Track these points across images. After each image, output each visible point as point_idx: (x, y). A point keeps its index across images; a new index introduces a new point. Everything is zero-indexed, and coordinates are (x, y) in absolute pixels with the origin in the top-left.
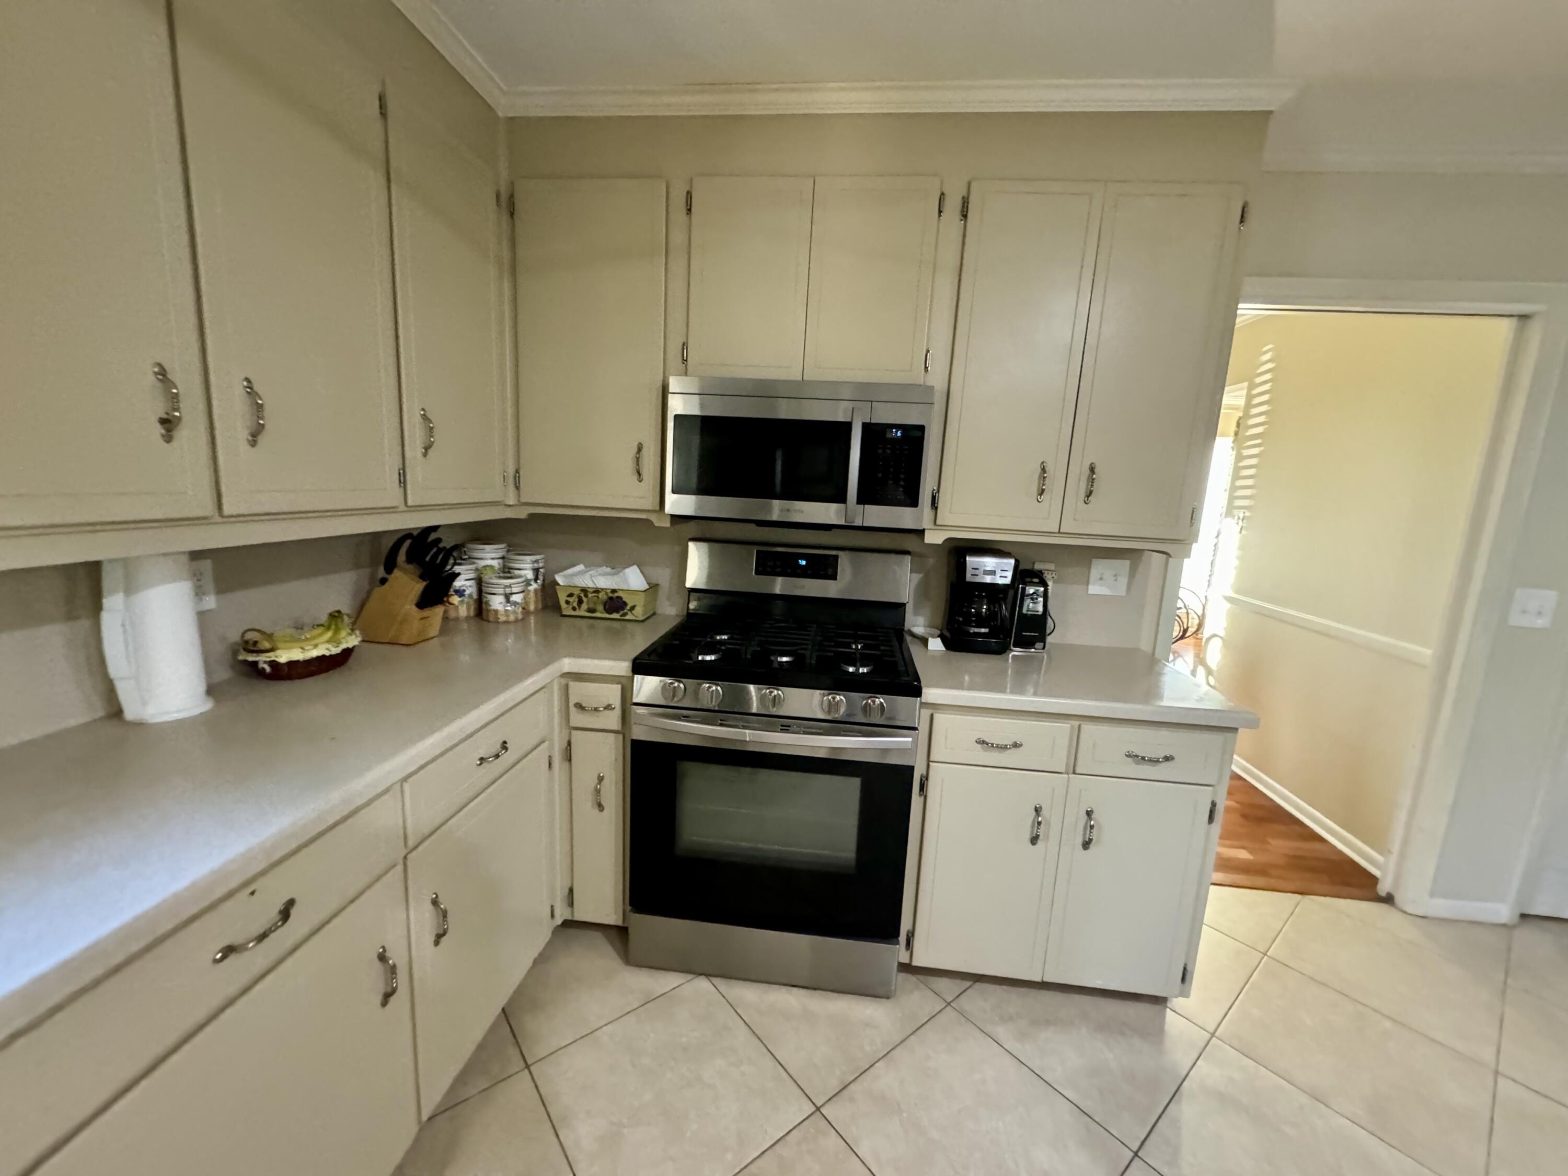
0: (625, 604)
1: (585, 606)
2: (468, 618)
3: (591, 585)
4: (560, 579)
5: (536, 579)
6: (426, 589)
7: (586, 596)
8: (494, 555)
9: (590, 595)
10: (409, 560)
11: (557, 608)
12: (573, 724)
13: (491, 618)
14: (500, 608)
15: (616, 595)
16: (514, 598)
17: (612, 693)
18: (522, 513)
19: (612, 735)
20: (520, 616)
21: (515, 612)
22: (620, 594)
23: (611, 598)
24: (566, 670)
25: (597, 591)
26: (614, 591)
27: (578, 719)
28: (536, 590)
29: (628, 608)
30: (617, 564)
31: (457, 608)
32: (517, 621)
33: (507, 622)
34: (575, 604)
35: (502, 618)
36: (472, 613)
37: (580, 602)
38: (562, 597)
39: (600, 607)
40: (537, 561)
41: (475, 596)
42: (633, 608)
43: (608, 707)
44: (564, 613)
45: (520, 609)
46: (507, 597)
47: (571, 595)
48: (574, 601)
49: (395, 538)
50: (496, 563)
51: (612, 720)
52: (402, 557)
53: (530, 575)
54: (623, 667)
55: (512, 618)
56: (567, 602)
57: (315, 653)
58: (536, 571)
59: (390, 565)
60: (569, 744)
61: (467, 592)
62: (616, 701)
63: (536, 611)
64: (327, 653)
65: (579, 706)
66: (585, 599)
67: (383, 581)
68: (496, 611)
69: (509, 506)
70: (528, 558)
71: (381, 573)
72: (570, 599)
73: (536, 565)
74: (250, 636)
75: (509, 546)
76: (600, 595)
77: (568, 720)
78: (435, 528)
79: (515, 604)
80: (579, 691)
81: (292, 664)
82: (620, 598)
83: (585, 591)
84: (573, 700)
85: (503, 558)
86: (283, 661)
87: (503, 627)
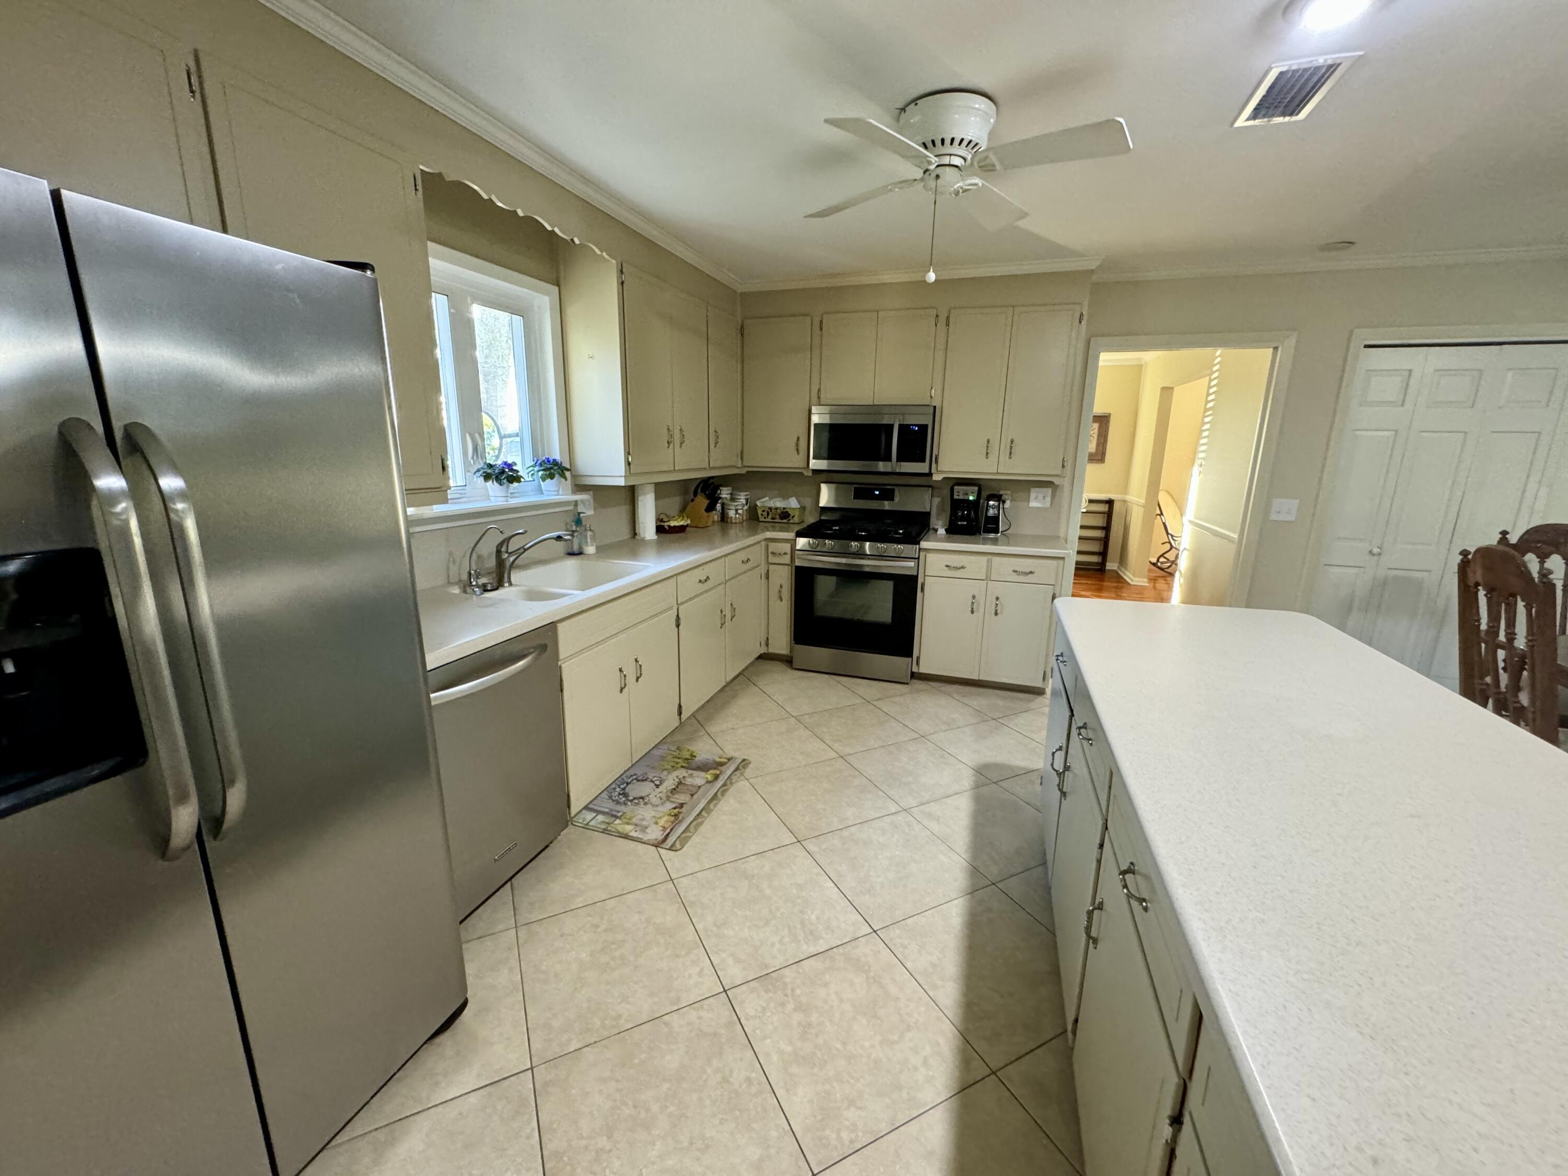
0: (789, 515)
1: (770, 517)
2: (718, 521)
3: (773, 506)
4: (758, 503)
5: (747, 504)
6: (710, 503)
7: (771, 511)
8: (727, 492)
9: (773, 511)
10: (701, 492)
11: (758, 519)
12: (770, 561)
13: (729, 521)
14: (734, 516)
15: (785, 510)
17: (787, 547)
18: (744, 471)
19: (786, 567)
20: (741, 521)
22: (788, 510)
23: (783, 512)
24: (768, 537)
25: (776, 509)
26: (784, 508)
27: (772, 559)
28: (746, 510)
29: (791, 517)
30: (785, 497)
32: (740, 523)
33: (736, 523)
34: (766, 516)
35: (734, 521)
36: (719, 519)
37: (768, 514)
38: (760, 512)
39: (778, 517)
40: (747, 495)
41: (721, 511)
42: (793, 517)
43: (785, 554)
44: (760, 520)
45: (740, 517)
46: (737, 510)
47: (764, 511)
48: (765, 514)
49: (699, 481)
50: (728, 497)
51: (787, 559)
52: (699, 491)
53: (744, 502)
54: (791, 535)
55: (738, 521)
57: (678, 525)
58: (747, 500)
59: (695, 494)
60: (768, 571)
62: (789, 551)
63: (747, 520)
65: (773, 553)
66: (770, 513)
67: (693, 500)
68: (732, 517)
69: (738, 468)
70: (742, 493)
71: (693, 497)
73: (747, 497)
74: (662, 516)
75: (733, 488)
76: (778, 510)
77: (768, 561)
78: (712, 477)
79: (739, 514)
80: (773, 547)
81: (675, 527)
82: (787, 512)
83: (770, 508)
84: (770, 551)
85: (731, 494)
86: (672, 525)
87: (734, 525)
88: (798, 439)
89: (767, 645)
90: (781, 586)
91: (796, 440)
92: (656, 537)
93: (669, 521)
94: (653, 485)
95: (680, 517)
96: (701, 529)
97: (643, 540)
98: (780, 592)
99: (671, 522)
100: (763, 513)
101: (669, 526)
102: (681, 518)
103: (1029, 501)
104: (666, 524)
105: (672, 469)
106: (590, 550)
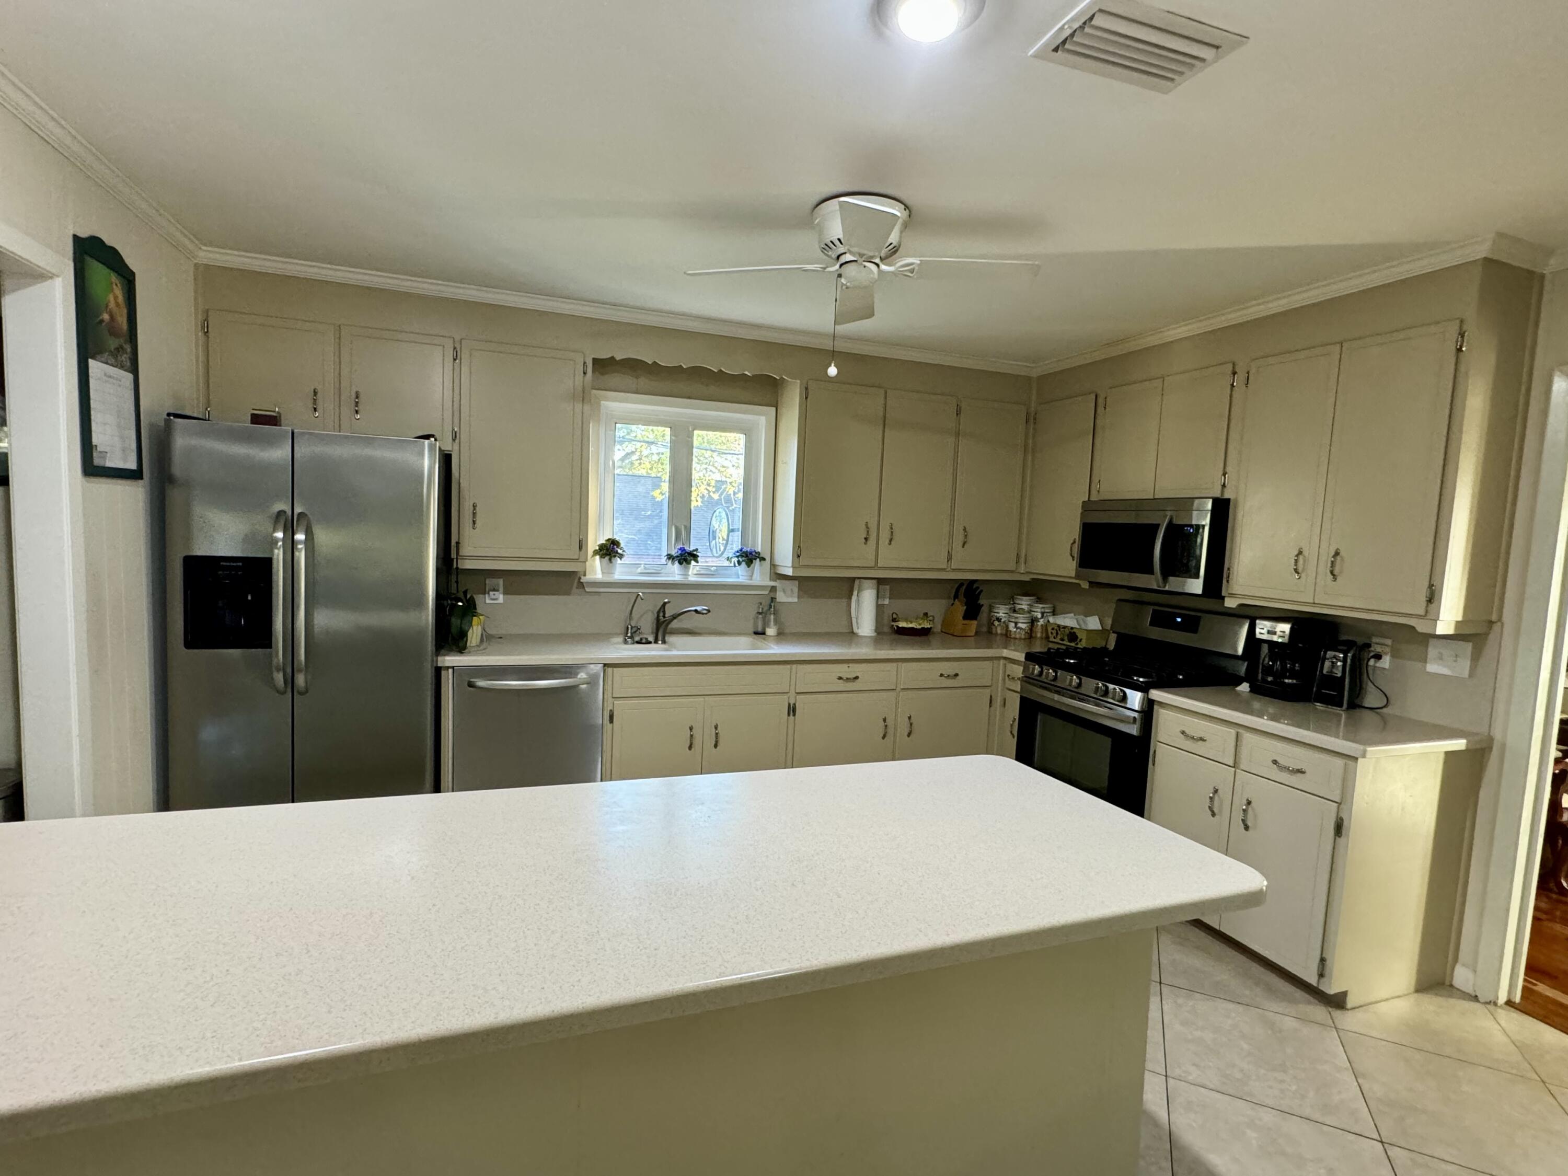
0: (1077, 637)
1: (1059, 637)
3: (1063, 624)
4: (1050, 619)
5: (1042, 618)
6: (967, 609)
7: (1060, 630)
8: (1025, 602)
9: (1062, 630)
10: (963, 596)
12: (1006, 686)
16: (1020, 625)
17: (1020, 671)
18: (1026, 578)
19: (1017, 695)
20: (1023, 637)
21: (1019, 633)
22: (1074, 630)
23: (1070, 633)
24: (1005, 655)
25: (1065, 627)
26: (1072, 628)
27: (1008, 683)
29: (1079, 640)
31: (996, 628)
33: (1015, 639)
34: (1055, 635)
37: (1057, 633)
38: (1050, 630)
39: (1066, 638)
40: (1044, 608)
41: (1005, 622)
43: (1019, 679)
44: (1050, 639)
45: (1024, 633)
47: (1053, 629)
48: (1054, 632)
50: (1026, 607)
51: (1019, 686)
52: (961, 594)
54: (1023, 657)
55: (1018, 636)
56: (1052, 633)
57: (910, 626)
59: (955, 596)
60: (1005, 697)
61: (1003, 620)
62: (1021, 677)
64: (915, 627)
65: (1009, 676)
66: (1059, 632)
67: (951, 605)
69: (1022, 573)
70: (1040, 606)
71: (952, 601)
72: (1053, 631)
74: (895, 616)
76: (1066, 630)
78: (976, 581)
79: (1021, 629)
81: (903, 628)
82: (1074, 633)
83: (1059, 626)
84: (1007, 673)
85: (1029, 604)
86: (900, 626)
87: (1012, 640)
88: (1074, 542)
90: (1014, 720)
91: (1072, 542)
92: (874, 634)
93: (898, 621)
94: (875, 582)
95: (923, 619)
96: (955, 637)
97: (856, 635)
98: (1012, 726)
99: (900, 623)
101: (898, 627)
103: (1425, 661)
104: (893, 624)
105: (873, 564)
106: (771, 631)
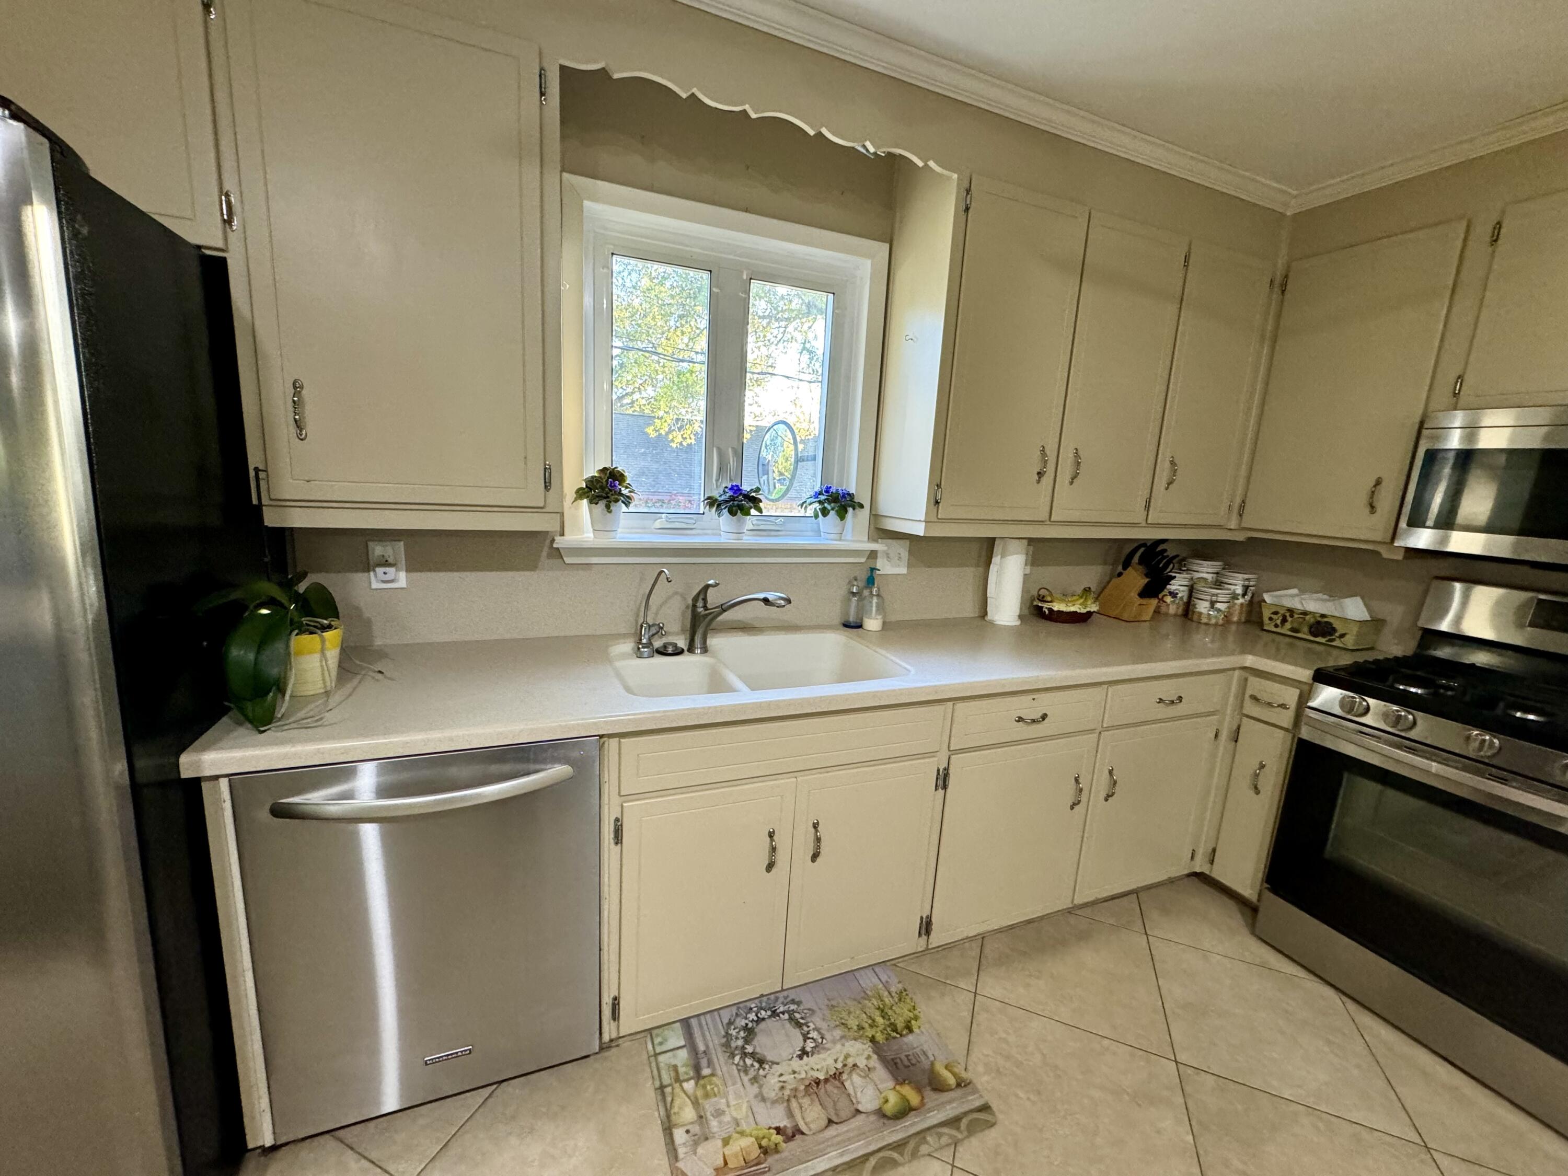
0: (1334, 630)
1: (1288, 625)
2: (1175, 615)
3: (1299, 607)
4: (1267, 597)
5: (1244, 595)
6: (1148, 583)
7: (1292, 616)
8: (1210, 570)
9: (1296, 616)
10: (1141, 562)
11: (1260, 624)
12: (1245, 712)
13: (1195, 617)
14: (1204, 611)
15: (1326, 620)
16: (1218, 605)
17: (1291, 696)
18: (1240, 537)
19: (1282, 732)
20: (1221, 622)
21: (1216, 617)
22: (1330, 620)
23: (1318, 623)
24: (1247, 665)
25: (1305, 613)
26: (1323, 616)
27: (1251, 708)
28: (1242, 604)
29: (1337, 634)
30: (1336, 592)
31: (1168, 605)
32: (1216, 625)
33: (1206, 624)
34: (1279, 622)
35: (1204, 620)
36: (1180, 611)
37: (1284, 620)
38: (1266, 614)
39: (1306, 629)
40: (1248, 580)
41: (1185, 599)
42: (1342, 636)
43: (1283, 706)
44: (1266, 628)
45: (1223, 616)
46: (1213, 604)
47: (1276, 613)
48: (1278, 618)
49: (1136, 545)
50: (1209, 577)
51: (1286, 718)
52: (1136, 559)
53: (1239, 590)
54: (1305, 674)
55: (1213, 621)
56: (1271, 619)
57: (1072, 609)
58: (1246, 588)
59: (1126, 565)
60: (1239, 728)
61: (1179, 595)
62: (1292, 702)
63: (1239, 623)
64: (1079, 611)
65: (1255, 698)
66: (1289, 619)
67: (1120, 575)
68: (1200, 613)
69: (1231, 529)
70: (1240, 576)
71: (1120, 568)
73: (1247, 583)
74: (1043, 592)
75: (1225, 565)
76: (1307, 618)
77: (1242, 707)
78: (1164, 541)
79: (1219, 610)
80: (1256, 685)
81: (1059, 612)
82: (1330, 624)
83: (1291, 611)
84: (1249, 692)
85: (1217, 573)
86: (1055, 609)
87: (1203, 627)
88: (1378, 482)
89: (1212, 862)
90: (1262, 766)
91: (1373, 483)
92: (1018, 623)
93: (1051, 602)
94: (1025, 542)
95: (1081, 597)
96: (1124, 623)
97: (991, 623)
98: (1257, 776)
99: (1054, 604)
100: (1275, 617)
101: (1050, 610)
102: (1082, 601)
104: (1046, 605)
105: (1044, 515)
106: (873, 624)
